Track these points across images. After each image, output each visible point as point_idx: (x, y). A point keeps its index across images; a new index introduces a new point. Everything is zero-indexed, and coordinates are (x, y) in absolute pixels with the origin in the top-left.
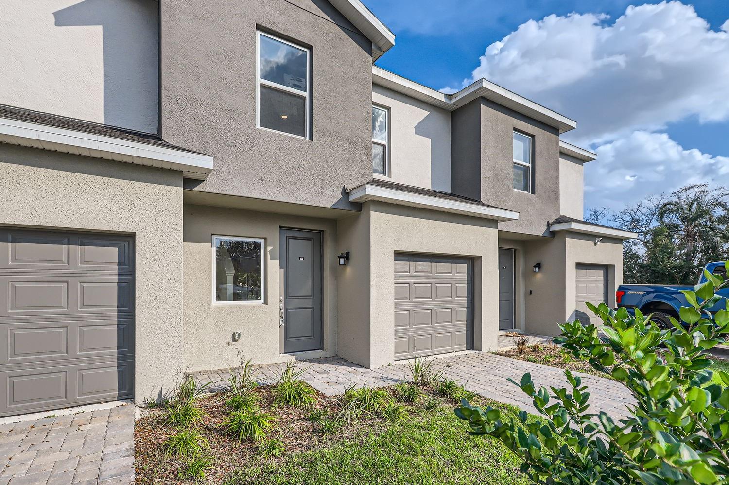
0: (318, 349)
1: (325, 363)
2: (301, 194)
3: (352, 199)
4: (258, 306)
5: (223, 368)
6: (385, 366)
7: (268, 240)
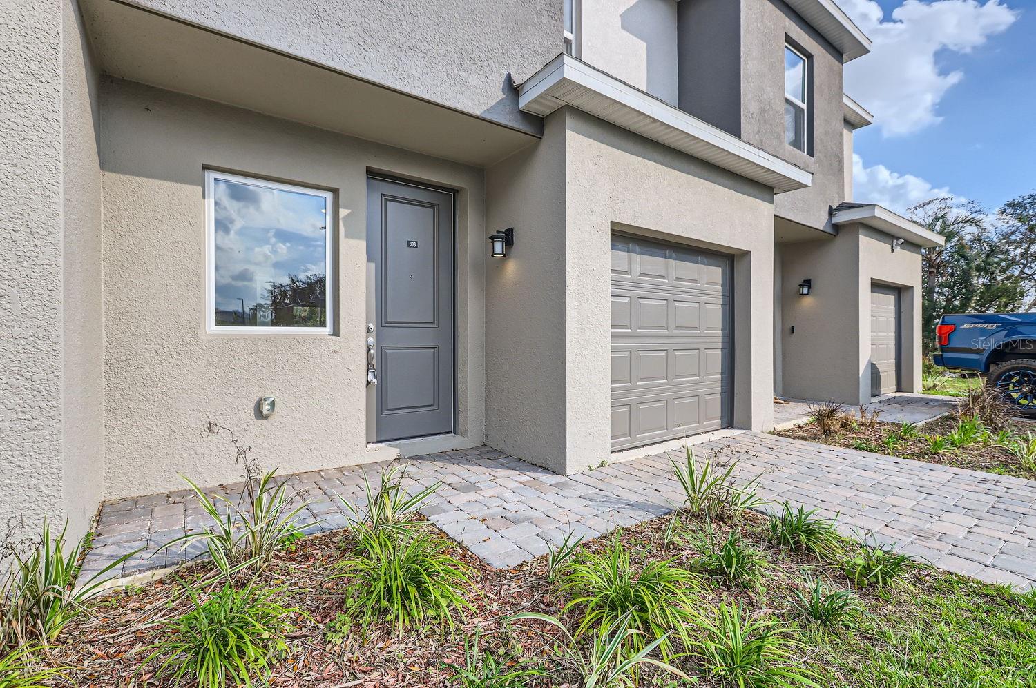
0: (447, 433)
1: (464, 463)
2: (415, 74)
3: (524, 102)
4: (318, 338)
5: (230, 482)
6: (594, 467)
7: (341, 192)
